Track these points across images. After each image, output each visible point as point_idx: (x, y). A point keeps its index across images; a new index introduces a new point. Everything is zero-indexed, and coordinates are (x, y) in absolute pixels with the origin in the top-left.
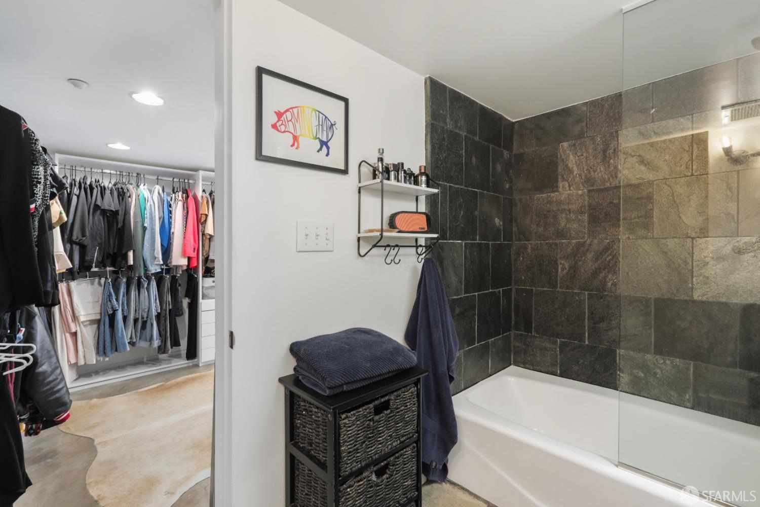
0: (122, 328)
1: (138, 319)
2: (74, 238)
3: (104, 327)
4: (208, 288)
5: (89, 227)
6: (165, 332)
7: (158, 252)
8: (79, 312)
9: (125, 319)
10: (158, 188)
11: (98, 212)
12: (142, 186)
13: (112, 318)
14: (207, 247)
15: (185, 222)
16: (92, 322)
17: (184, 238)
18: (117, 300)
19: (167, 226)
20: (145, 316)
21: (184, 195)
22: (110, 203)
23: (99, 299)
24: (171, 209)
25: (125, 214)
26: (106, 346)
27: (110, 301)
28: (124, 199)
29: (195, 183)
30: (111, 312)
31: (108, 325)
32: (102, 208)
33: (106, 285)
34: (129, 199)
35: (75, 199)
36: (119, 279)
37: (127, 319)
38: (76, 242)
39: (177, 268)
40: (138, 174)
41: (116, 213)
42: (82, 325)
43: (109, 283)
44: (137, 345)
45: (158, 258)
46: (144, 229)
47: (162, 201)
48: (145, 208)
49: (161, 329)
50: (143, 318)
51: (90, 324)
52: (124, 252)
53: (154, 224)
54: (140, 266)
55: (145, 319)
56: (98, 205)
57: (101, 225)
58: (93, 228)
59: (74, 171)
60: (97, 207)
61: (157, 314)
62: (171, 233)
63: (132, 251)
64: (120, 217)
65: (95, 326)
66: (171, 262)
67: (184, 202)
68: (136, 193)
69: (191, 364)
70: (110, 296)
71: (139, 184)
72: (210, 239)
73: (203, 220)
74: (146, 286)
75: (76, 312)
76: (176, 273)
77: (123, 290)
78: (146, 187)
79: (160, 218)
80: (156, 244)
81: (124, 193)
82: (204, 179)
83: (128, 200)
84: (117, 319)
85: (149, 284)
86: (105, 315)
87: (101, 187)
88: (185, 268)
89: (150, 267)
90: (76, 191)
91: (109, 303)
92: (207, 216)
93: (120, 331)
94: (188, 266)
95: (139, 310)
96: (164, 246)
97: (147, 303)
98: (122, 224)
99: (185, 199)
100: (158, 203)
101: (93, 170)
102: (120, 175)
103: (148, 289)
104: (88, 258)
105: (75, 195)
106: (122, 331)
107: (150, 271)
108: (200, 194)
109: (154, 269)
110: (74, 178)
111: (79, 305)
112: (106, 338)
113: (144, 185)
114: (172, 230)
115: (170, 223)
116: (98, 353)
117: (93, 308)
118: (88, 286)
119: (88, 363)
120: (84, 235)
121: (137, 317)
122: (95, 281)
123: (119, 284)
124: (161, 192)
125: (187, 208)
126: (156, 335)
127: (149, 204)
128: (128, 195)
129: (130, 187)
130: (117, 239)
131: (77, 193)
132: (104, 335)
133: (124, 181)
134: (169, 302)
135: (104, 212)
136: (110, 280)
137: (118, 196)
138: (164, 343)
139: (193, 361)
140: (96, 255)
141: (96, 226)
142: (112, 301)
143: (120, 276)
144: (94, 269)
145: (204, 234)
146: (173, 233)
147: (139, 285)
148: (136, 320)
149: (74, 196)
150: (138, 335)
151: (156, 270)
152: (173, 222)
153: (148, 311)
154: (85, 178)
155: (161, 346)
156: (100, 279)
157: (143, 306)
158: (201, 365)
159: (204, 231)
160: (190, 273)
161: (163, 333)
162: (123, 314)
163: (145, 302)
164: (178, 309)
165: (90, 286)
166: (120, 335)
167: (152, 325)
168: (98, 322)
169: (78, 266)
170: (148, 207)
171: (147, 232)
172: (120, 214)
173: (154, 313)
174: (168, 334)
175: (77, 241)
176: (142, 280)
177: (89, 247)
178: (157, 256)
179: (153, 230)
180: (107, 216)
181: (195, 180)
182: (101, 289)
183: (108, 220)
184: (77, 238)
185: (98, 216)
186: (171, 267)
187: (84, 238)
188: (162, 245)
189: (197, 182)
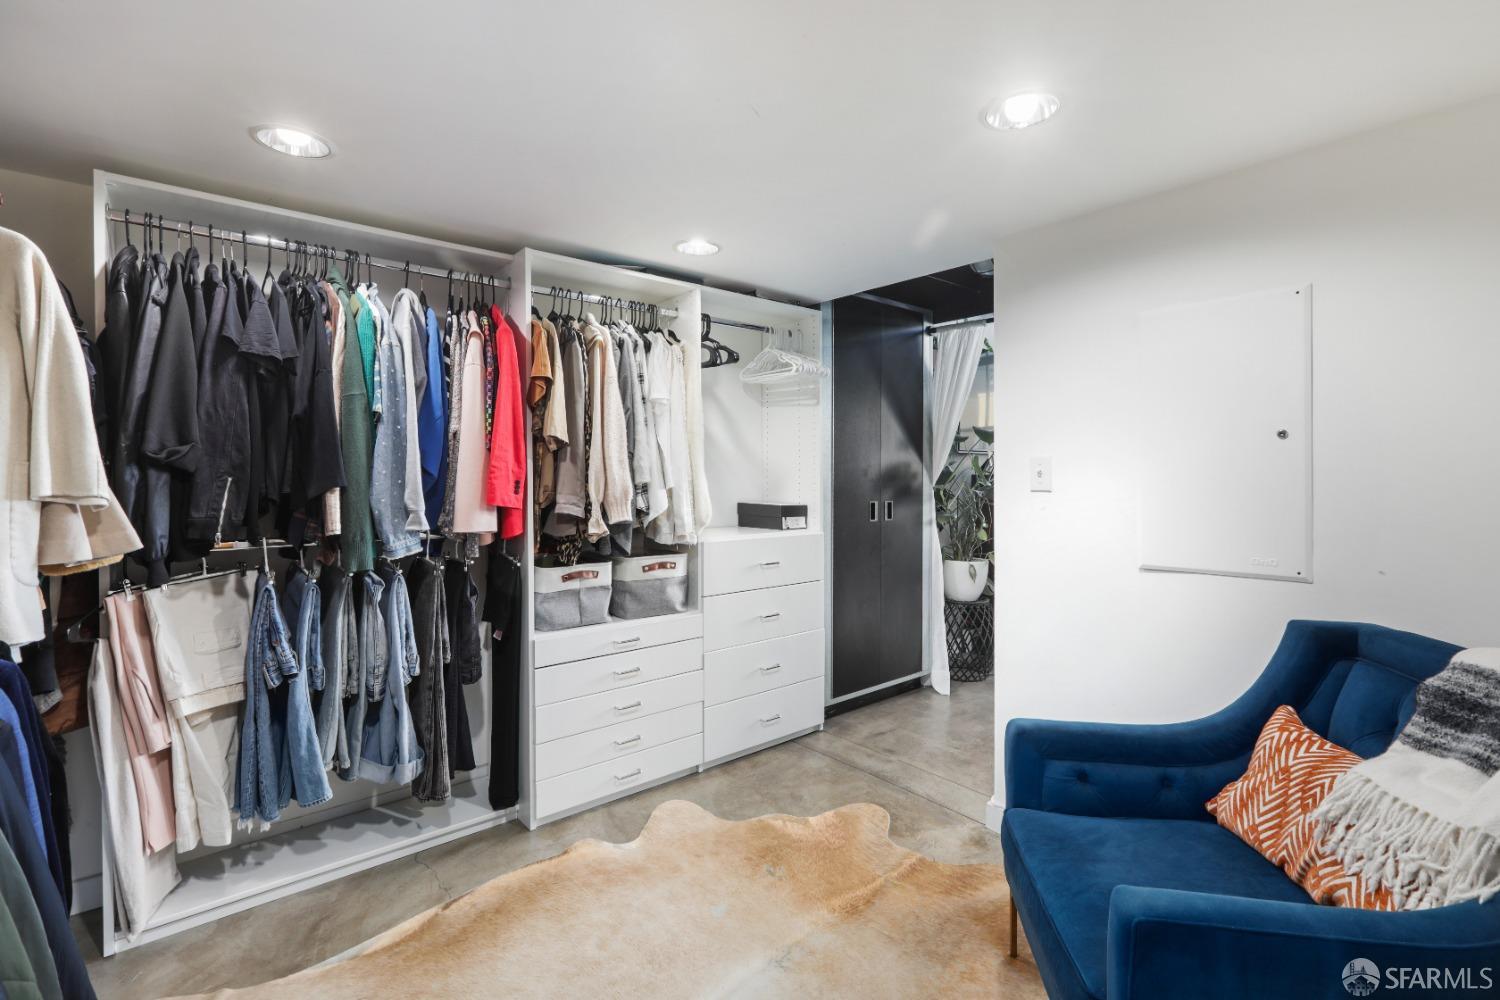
0: (309, 731)
1: (356, 697)
2: (151, 446)
3: (257, 730)
4: (547, 598)
5: (202, 412)
6: (435, 736)
7: (415, 492)
8: (177, 687)
9: (318, 699)
10: (408, 296)
11: (231, 364)
12: (362, 290)
13: (280, 700)
14: (548, 479)
15: (489, 402)
16: (218, 713)
17: (489, 450)
18: (294, 643)
19: (438, 412)
20: (377, 689)
21: (485, 321)
22: (267, 335)
23: (238, 638)
24: (448, 360)
25: (315, 373)
26: (262, 787)
27: (273, 649)
28: (312, 324)
29: (509, 288)
30: (274, 682)
31: (268, 723)
32: (244, 349)
33: (259, 599)
34: (328, 323)
35: (153, 314)
36: (299, 576)
37: (324, 701)
38: (157, 460)
39: (465, 541)
40: (349, 252)
41: (286, 367)
42: (187, 728)
43: (267, 589)
44: (356, 775)
45: (416, 512)
46: (374, 419)
47: (421, 336)
48: (374, 355)
49: (423, 726)
50: (370, 693)
51: (214, 719)
52: (312, 493)
53: (401, 404)
54: (363, 538)
55: (377, 697)
56: (229, 341)
57: (241, 405)
58: (212, 410)
59: (156, 232)
60: (225, 345)
61: (410, 680)
62: (451, 435)
63: (338, 489)
64: (300, 381)
65: (230, 722)
66: (451, 523)
67: (486, 341)
68: (347, 306)
69: (504, 821)
70: (272, 631)
71: (354, 285)
72: (556, 454)
73: (538, 395)
74: (379, 597)
75: (167, 686)
76: (465, 556)
77: (309, 612)
78: (374, 291)
79: (418, 388)
80: (408, 466)
81: (310, 305)
82: (538, 278)
83: (325, 329)
84: (294, 704)
85: (387, 592)
86: (257, 692)
87: (239, 282)
88: (488, 540)
89: (392, 538)
90: (157, 289)
91: (269, 654)
92: (549, 382)
93: (304, 742)
94: (497, 536)
95: (358, 670)
96: (430, 475)
97: (382, 650)
98: (306, 402)
99: (487, 332)
100: (413, 341)
101: (216, 233)
102: (297, 251)
103: (385, 607)
104: (198, 515)
105: (155, 302)
106: (310, 741)
107: (391, 552)
108: (524, 320)
109: (403, 546)
110: (156, 251)
111: (176, 666)
112: (262, 762)
113: (369, 287)
114: (453, 426)
115: (447, 405)
116: (238, 806)
117: (222, 669)
118: (204, 598)
119: (208, 842)
120: (183, 438)
121: (355, 691)
122: (226, 582)
123: (300, 591)
124: (418, 306)
125: (496, 358)
126: (410, 744)
127: (385, 341)
128: (324, 312)
129: (331, 289)
130: (290, 453)
131: (162, 296)
132: (257, 754)
133: (310, 270)
134: (444, 643)
135: (249, 363)
136: (271, 582)
137: (293, 315)
138: (431, 768)
139: (509, 810)
140: (224, 505)
141: (224, 408)
142: (279, 649)
143: (303, 565)
144: (220, 546)
145: (543, 440)
146: (455, 434)
147: (359, 597)
148: (349, 702)
149: (150, 304)
150: (358, 746)
151: (408, 549)
152: (455, 400)
153: (386, 672)
154: (192, 255)
155: (421, 775)
156: (243, 574)
157: (372, 658)
158: (533, 827)
159: (541, 429)
160: (501, 554)
161: (429, 737)
162: (312, 683)
163: (375, 646)
164: (468, 661)
165: (210, 598)
166: (303, 752)
167: (397, 713)
168: (238, 709)
169: (165, 542)
170: (383, 353)
171: (383, 431)
172: (299, 370)
173: (404, 680)
174: (445, 740)
175: (163, 455)
176: (367, 579)
177: (203, 477)
178: (411, 506)
179: (398, 421)
180: (260, 377)
181: (509, 279)
182: (244, 607)
183: (261, 390)
184: (163, 447)
185: (231, 378)
186: (450, 536)
187: (185, 449)
188: (425, 471)
189: (514, 285)
